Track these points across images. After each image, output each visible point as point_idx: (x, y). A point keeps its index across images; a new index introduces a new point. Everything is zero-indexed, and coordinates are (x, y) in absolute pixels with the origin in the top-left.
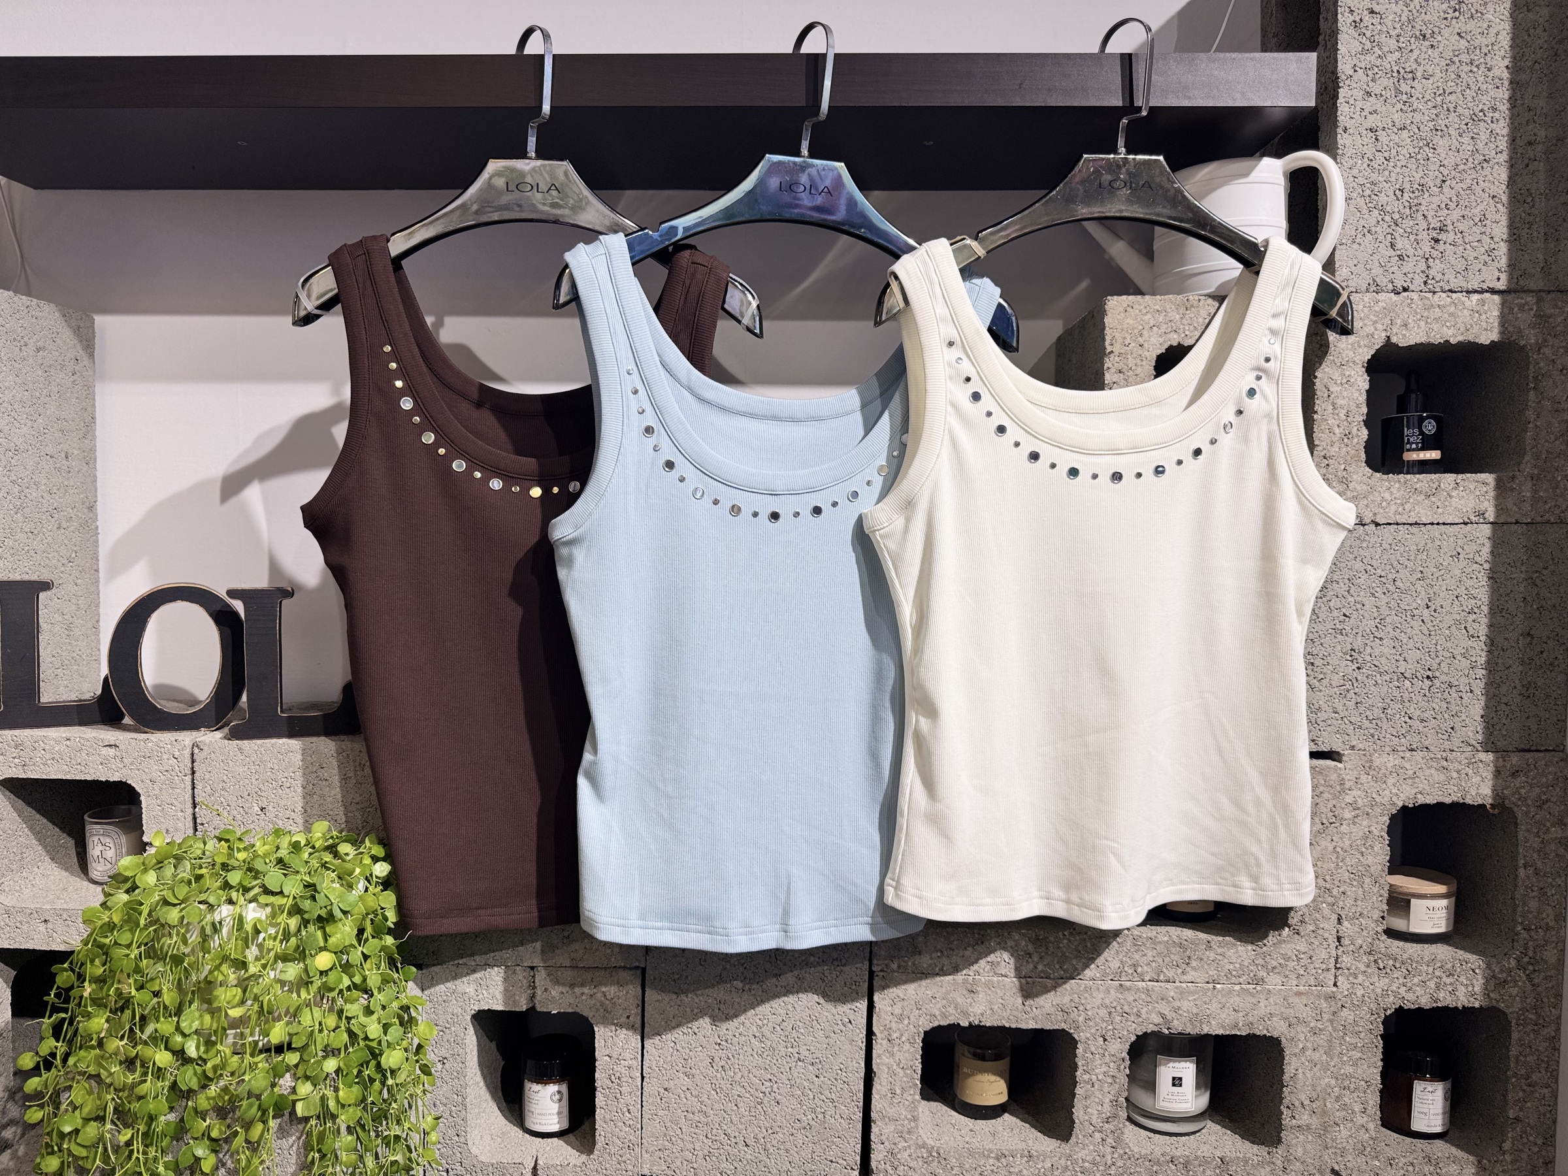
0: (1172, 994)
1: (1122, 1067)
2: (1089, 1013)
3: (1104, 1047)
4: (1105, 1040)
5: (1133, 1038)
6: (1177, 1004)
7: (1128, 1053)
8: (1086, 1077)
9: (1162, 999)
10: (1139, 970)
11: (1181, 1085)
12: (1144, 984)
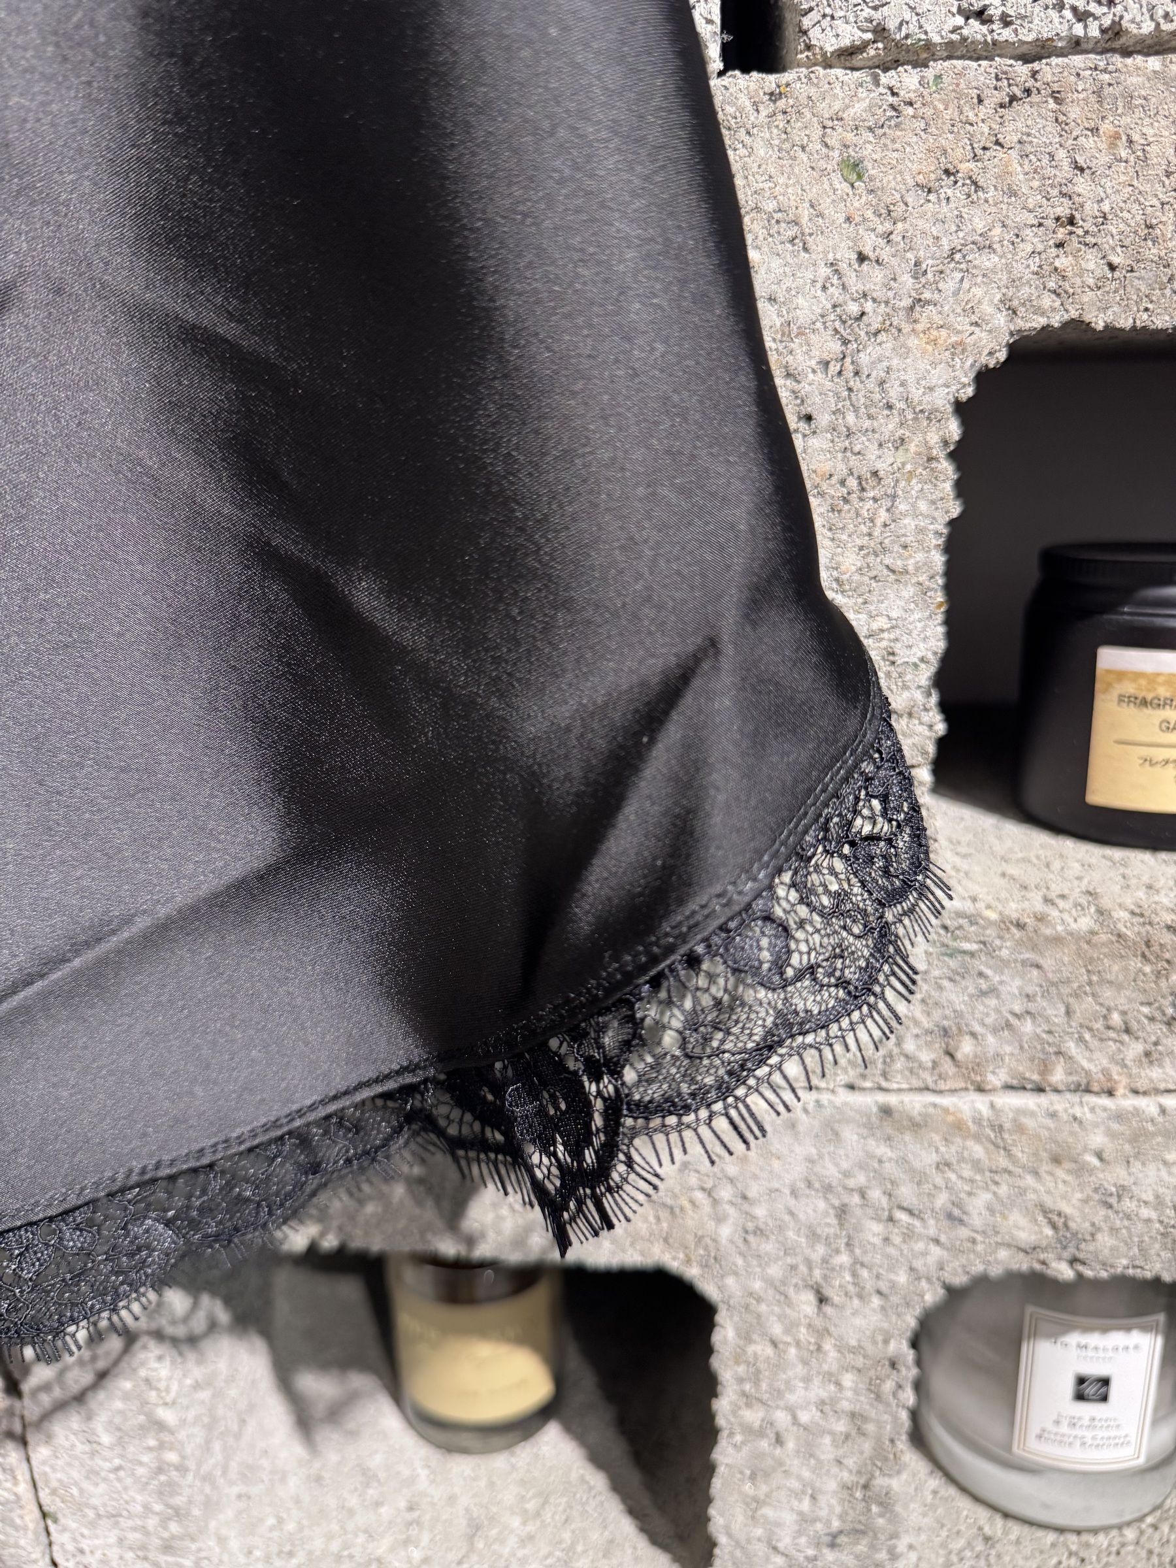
0: (1098, 1139)
1: (889, 1386)
2: (760, 1212)
3: (818, 1322)
4: (822, 1300)
5: (932, 1296)
6: (1116, 1175)
7: (914, 1344)
8: (753, 1416)
9: (1056, 1160)
10: (966, 1048)
11: (1104, 1398)
12: (980, 1103)
